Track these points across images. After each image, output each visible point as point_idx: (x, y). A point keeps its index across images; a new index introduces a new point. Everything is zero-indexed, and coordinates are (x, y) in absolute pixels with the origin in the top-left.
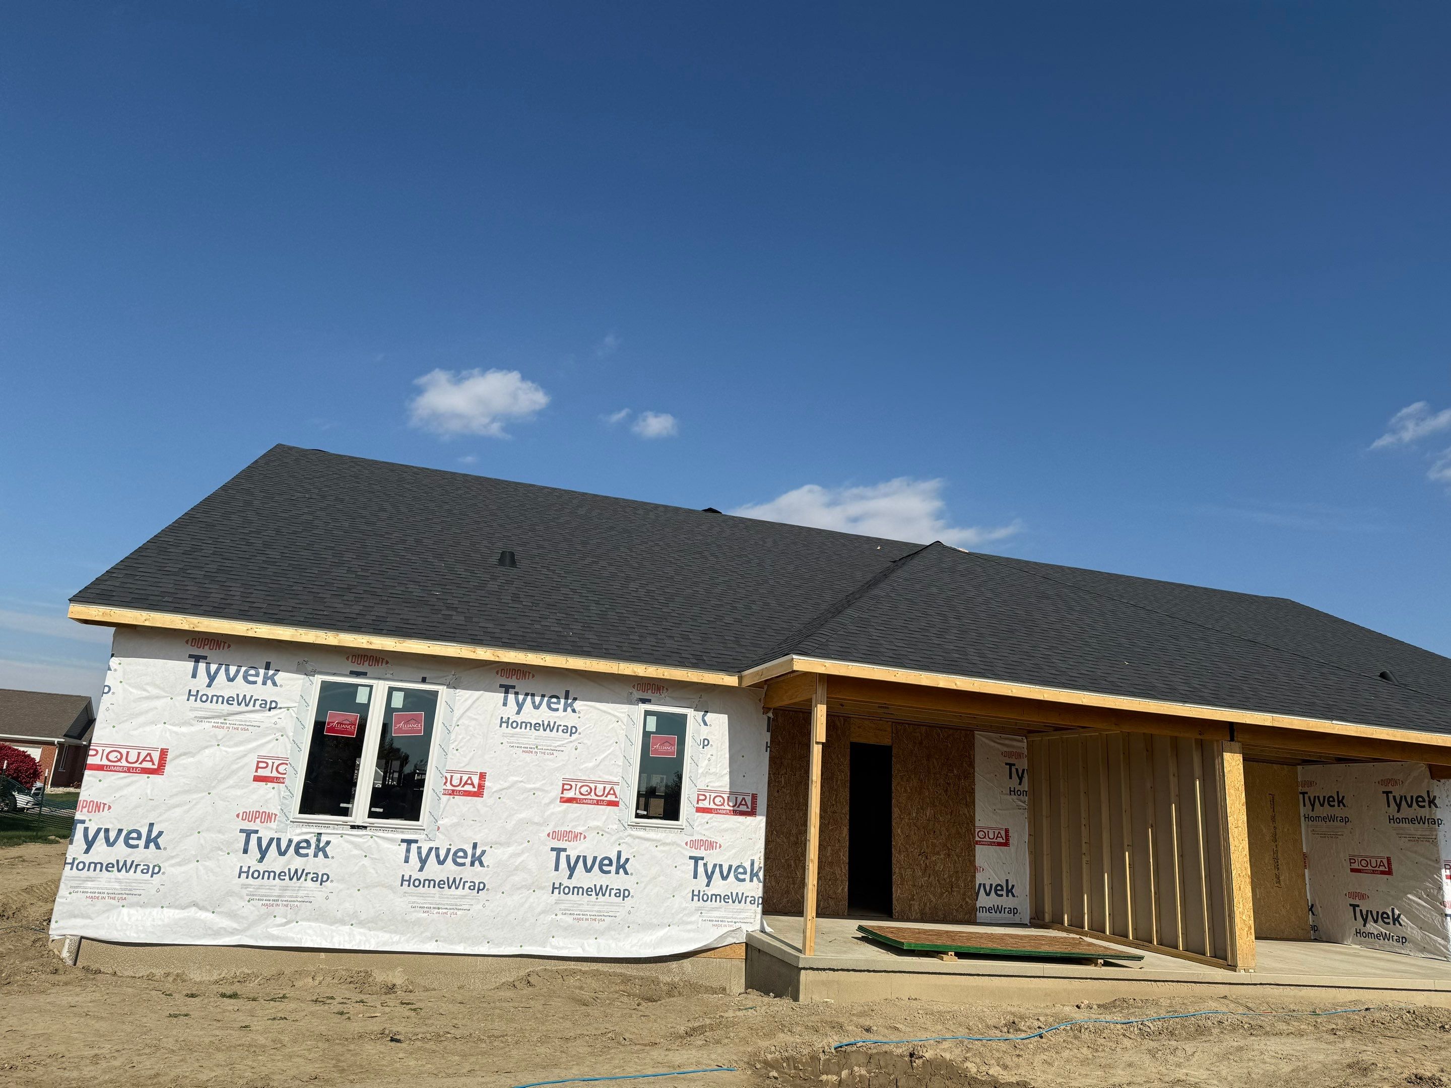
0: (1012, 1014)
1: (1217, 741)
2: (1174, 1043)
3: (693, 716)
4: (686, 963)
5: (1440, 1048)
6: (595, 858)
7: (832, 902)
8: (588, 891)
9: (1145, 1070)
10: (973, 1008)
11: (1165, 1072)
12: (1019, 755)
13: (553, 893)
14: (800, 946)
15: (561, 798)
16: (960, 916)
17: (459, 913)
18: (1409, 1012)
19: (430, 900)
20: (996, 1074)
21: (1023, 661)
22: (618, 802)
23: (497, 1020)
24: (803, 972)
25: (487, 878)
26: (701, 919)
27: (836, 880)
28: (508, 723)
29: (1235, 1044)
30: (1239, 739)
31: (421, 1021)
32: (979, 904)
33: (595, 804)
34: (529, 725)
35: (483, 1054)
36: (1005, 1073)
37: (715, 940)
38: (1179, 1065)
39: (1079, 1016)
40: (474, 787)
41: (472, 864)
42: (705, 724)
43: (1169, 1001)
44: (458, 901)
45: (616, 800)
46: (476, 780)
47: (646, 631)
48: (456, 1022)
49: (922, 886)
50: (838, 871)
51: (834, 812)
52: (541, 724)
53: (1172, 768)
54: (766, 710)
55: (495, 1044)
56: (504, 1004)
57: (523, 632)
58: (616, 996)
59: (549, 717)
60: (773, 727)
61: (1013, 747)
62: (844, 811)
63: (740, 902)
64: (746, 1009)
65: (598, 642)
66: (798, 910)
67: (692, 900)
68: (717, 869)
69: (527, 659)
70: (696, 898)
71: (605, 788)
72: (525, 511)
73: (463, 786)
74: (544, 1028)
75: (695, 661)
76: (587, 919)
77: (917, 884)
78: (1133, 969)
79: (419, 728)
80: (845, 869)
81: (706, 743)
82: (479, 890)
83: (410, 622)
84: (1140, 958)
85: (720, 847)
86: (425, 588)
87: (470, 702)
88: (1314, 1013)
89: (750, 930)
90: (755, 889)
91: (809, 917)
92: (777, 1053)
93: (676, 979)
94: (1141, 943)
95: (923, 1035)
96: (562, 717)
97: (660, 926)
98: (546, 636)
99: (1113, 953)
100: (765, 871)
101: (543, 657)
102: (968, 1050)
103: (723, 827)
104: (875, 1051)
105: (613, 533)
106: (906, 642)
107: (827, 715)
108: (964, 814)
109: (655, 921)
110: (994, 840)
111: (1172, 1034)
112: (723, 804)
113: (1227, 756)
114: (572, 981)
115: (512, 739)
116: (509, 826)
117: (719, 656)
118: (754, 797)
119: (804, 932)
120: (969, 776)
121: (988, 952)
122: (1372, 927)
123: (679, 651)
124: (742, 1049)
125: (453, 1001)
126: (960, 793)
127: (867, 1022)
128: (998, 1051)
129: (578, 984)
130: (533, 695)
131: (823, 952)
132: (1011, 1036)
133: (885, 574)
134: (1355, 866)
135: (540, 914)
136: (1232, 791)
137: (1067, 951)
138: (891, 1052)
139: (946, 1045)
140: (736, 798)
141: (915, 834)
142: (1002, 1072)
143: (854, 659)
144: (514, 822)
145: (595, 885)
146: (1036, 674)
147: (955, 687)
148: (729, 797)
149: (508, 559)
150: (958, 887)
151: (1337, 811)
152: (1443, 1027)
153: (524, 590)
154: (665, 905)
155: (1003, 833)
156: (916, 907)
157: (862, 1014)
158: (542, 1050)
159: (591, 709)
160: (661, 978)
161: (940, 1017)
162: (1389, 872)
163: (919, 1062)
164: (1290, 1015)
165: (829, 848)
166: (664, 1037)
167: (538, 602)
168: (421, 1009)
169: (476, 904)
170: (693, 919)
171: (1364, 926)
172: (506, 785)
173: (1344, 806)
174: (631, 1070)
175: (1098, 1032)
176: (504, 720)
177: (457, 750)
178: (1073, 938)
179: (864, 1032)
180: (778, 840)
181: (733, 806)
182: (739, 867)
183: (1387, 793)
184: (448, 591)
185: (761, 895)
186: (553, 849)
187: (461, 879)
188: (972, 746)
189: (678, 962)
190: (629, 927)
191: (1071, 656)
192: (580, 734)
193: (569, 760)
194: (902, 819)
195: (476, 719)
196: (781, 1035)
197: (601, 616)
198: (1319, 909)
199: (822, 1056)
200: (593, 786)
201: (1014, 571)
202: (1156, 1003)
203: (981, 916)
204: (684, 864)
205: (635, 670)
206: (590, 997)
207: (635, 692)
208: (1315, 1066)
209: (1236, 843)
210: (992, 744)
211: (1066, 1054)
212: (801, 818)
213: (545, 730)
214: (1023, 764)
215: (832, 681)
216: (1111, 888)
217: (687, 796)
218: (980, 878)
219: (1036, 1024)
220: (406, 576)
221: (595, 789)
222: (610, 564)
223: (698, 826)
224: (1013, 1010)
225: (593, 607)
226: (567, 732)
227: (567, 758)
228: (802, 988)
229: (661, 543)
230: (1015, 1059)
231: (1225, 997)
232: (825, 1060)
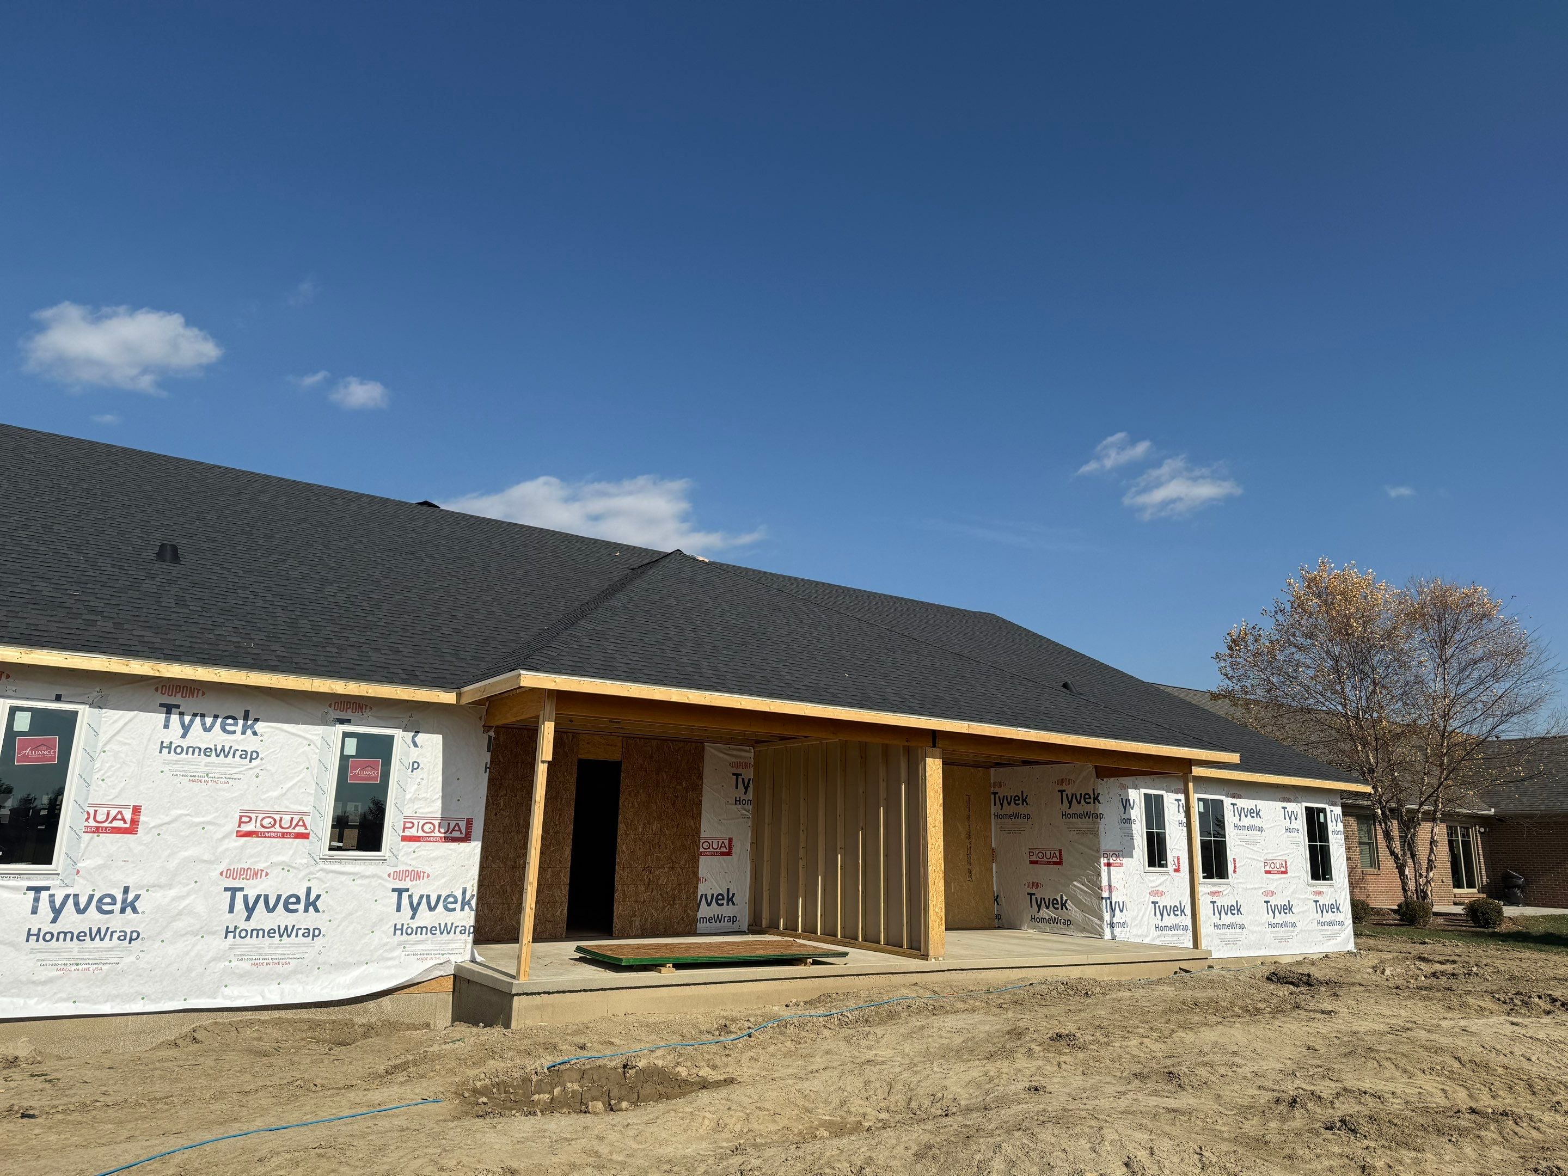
0: (725, 1017)
1: (922, 747)
2: (867, 1028)
3: (401, 737)
4: (385, 1001)
5: (1080, 1010)
6: (279, 897)
7: (549, 926)
8: (270, 933)
9: (841, 1055)
10: (688, 1017)
11: (857, 1054)
12: (746, 766)
13: (226, 937)
14: (514, 972)
15: (237, 831)
16: (681, 929)
17: (105, 967)
18: (1063, 984)
19: (65, 955)
20: (705, 1075)
21: (753, 673)
22: (308, 834)
23: (159, 1082)
24: (516, 998)
25: (143, 925)
26: (404, 953)
27: (555, 902)
28: (170, 748)
29: (919, 1024)
30: (940, 746)
31: (60, 1092)
32: (699, 915)
33: (280, 837)
34: (197, 750)
35: (144, 1118)
36: (714, 1073)
37: (419, 974)
38: (870, 1048)
39: (786, 1013)
40: (125, 822)
41: (123, 911)
42: (416, 745)
43: (867, 992)
44: (104, 955)
45: (306, 831)
46: (128, 815)
47: (346, 643)
48: (104, 1089)
49: (644, 901)
50: (557, 893)
51: (557, 832)
52: (213, 748)
53: (882, 774)
54: (487, 728)
55: (158, 1107)
56: (165, 1064)
57: (190, 642)
58: (303, 1043)
59: (224, 741)
60: (493, 747)
61: (740, 757)
62: (567, 831)
63: (448, 933)
64: (452, 1042)
65: (286, 655)
66: (512, 936)
67: (395, 934)
68: (424, 900)
69: (196, 674)
70: (398, 932)
71: (292, 819)
72: (192, 494)
73: (111, 822)
74: (218, 1084)
75: (405, 676)
76: (269, 964)
77: (639, 900)
78: (839, 966)
79: (52, 756)
80: (565, 890)
81: (415, 766)
82: (131, 940)
83: (40, 628)
84: (846, 954)
85: (428, 876)
86: (59, 587)
87: (121, 724)
88: (988, 992)
89: (458, 961)
90: (467, 918)
91: (525, 942)
92: (487, 1080)
93: (374, 1020)
94: (848, 940)
95: (637, 1046)
96: (239, 739)
97: (357, 964)
98: (221, 648)
99: (821, 951)
100: (477, 899)
101: (217, 672)
102: (680, 1055)
103: (431, 856)
104: (588, 1067)
105: (304, 526)
106: (641, 656)
107: (555, 732)
108: (690, 826)
109: (350, 960)
110: (718, 850)
111: (867, 1021)
112: (433, 831)
113: (929, 761)
114: (248, 1033)
115: (176, 767)
116: (172, 865)
117: (435, 670)
118: (469, 822)
119: (519, 957)
120: (697, 788)
121: (705, 960)
122: (1045, 913)
123: (387, 666)
124: (449, 1080)
125: (100, 1067)
126: (687, 805)
127: (581, 1040)
128: (708, 1053)
129: (255, 1035)
130: (203, 716)
131: (537, 976)
132: (722, 1039)
133: (622, 584)
134: (1034, 858)
135: (209, 962)
136: (932, 794)
137: (779, 953)
138: (605, 1066)
139: (659, 1053)
140: (449, 824)
141: (640, 849)
142: (711, 1072)
143: (587, 674)
144: (176, 861)
145: (279, 926)
146: (765, 687)
147: (687, 701)
148: (440, 823)
149: (168, 553)
150: (680, 899)
151: (1022, 809)
152: (1087, 993)
153: (191, 592)
154: (363, 942)
155: (727, 842)
156: (637, 923)
157: (578, 1032)
158: (216, 1106)
159: (277, 732)
160: (356, 1020)
161: (654, 1028)
162: (1060, 863)
163: (632, 1072)
164: (967, 994)
165: (549, 870)
166: (359, 1078)
167: (209, 607)
168: (58, 1079)
169: (129, 956)
170: (395, 954)
171: (1038, 912)
172: (167, 819)
173: (1027, 804)
174: (324, 1114)
175: (802, 1026)
176: (165, 745)
177: (103, 780)
178: (786, 941)
179: (578, 1050)
180: (494, 866)
181: (445, 833)
182: (449, 896)
183: (1062, 791)
184: (90, 591)
185: (472, 923)
186: (226, 889)
187: (108, 929)
188: (702, 758)
189: (376, 1001)
190: (319, 968)
191: (798, 669)
192: (262, 759)
193: (248, 789)
194: (627, 835)
195: (129, 744)
196: (491, 1062)
197: (289, 624)
198: (1003, 899)
199: (534, 1078)
200: (277, 817)
201: (751, 582)
202: (856, 995)
203: (701, 926)
204: (386, 897)
205: (333, 686)
206: (271, 1047)
207: (331, 711)
208: (982, 1036)
209: (933, 841)
210: (721, 755)
211: (771, 1049)
212: (520, 840)
213: (218, 756)
214: (749, 774)
215: (562, 697)
216: (824, 890)
217: (391, 824)
218: (702, 889)
219: (746, 1024)
220: (31, 570)
221: (281, 820)
222: (301, 563)
223: (403, 856)
224: (726, 1014)
225: (280, 613)
226: (246, 758)
227: (246, 787)
228: (514, 1014)
229: (364, 540)
230: (724, 1059)
231: (916, 984)
232: (537, 1081)
